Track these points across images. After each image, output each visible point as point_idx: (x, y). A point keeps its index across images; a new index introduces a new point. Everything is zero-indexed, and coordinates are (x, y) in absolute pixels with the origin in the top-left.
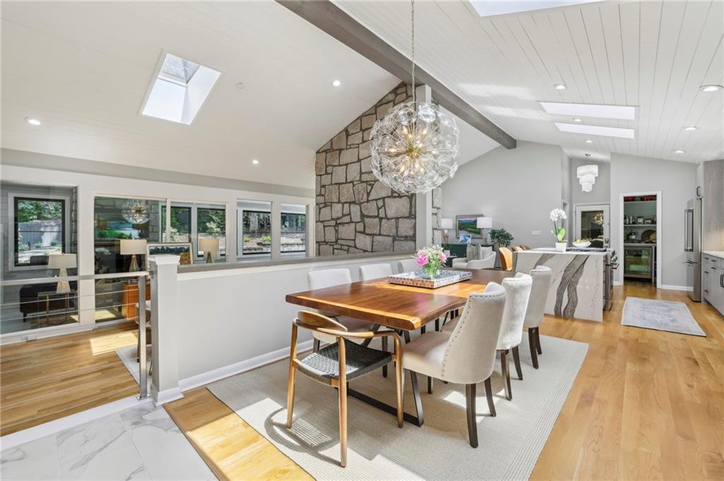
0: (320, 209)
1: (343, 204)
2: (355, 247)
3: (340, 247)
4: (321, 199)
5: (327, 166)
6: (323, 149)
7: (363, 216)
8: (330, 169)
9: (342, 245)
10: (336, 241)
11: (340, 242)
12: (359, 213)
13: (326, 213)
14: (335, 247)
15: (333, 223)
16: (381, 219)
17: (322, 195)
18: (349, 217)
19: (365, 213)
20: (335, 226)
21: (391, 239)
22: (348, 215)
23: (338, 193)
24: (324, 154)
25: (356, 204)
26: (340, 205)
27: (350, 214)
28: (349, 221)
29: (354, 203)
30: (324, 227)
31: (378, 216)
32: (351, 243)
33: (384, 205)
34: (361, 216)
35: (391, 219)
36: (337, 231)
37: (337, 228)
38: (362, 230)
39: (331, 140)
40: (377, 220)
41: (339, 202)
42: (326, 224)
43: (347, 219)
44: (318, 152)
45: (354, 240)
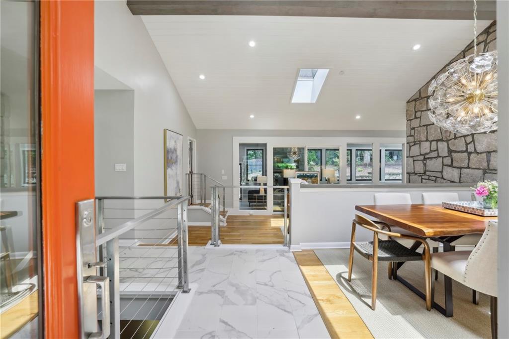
0: (410, 147)
1: (431, 142)
2: (442, 178)
3: (427, 177)
4: (411, 139)
5: (416, 112)
6: (412, 99)
7: (450, 152)
8: (418, 114)
9: (429, 176)
10: (425, 173)
11: (428, 173)
12: (446, 149)
13: (415, 150)
14: (423, 177)
15: (422, 158)
16: (470, 154)
17: (412, 136)
18: (436, 152)
19: (452, 148)
20: (423, 161)
21: (481, 172)
22: (435, 151)
23: (426, 133)
24: (414, 102)
25: (444, 141)
26: (428, 143)
27: (437, 150)
28: (436, 155)
29: (441, 140)
30: (414, 161)
31: (466, 151)
32: (439, 175)
33: (473, 141)
34: (448, 151)
35: (481, 153)
36: (425, 165)
37: (425, 162)
38: (450, 164)
39: (420, 90)
40: (466, 154)
41: (427, 140)
42: (415, 158)
43: (434, 154)
44: (408, 102)
45: (442, 172)
